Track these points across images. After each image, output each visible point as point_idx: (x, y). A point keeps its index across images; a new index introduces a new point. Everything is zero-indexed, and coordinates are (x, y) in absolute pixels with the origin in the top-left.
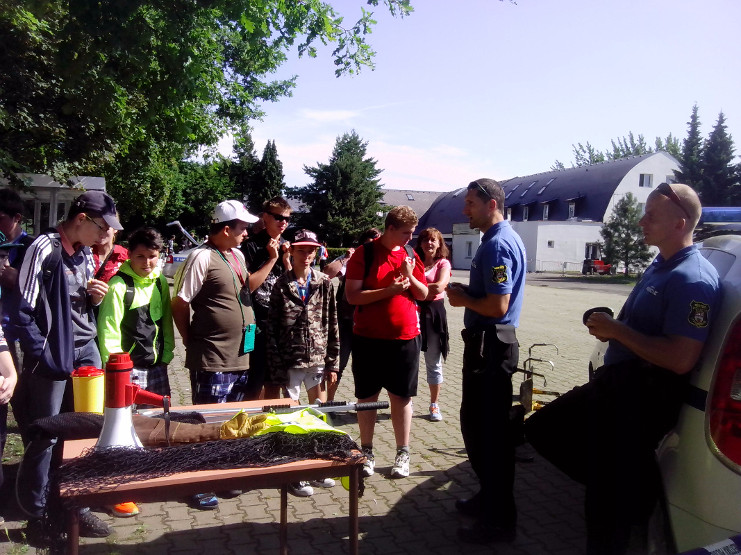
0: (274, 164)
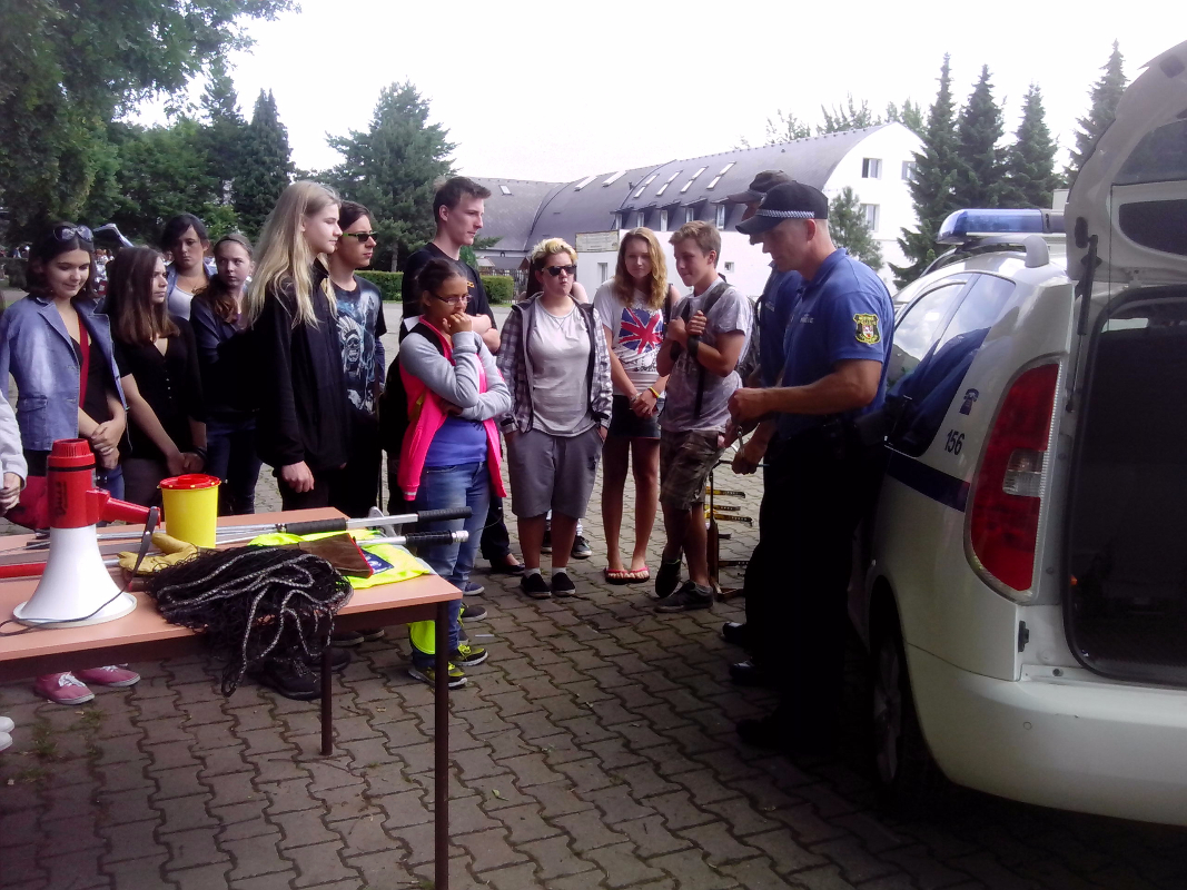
0: (273, 129)
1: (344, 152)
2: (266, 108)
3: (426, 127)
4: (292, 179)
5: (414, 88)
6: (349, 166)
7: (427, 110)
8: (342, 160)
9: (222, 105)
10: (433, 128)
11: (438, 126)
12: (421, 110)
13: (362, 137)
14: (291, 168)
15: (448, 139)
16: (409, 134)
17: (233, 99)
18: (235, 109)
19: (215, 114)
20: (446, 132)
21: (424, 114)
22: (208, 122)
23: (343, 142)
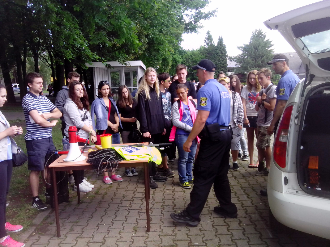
1: (242, 50)
2: (221, 41)
3: (265, 40)
4: (227, 59)
5: (261, 30)
6: (243, 54)
7: (265, 35)
8: (241, 52)
9: (209, 42)
10: (267, 41)
11: (268, 40)
12: (264, 36)
13: (247, 46)
14: (227, 56)
15: (272, 43)
16: (260, 43)
17: (212, 40)
18: (213, 42)
19: (208, 44)
20: (271, 41)
21: (265, 37)
22: (206, 47)
23: (241, 48)
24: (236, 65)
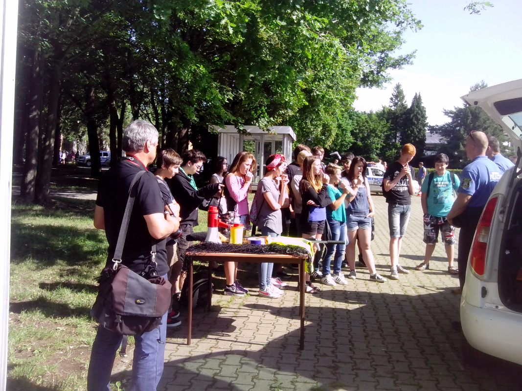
0: (419, 109)
1: (451, 117)
2: (417, 100)
4: (427, 130)
6: (452, 123)
9: (399, 101)
13: (460, 110)
14: (425, 125)
17: (403, 98)
18: (404, 101)
19: (396, 104)
22: (393, 108)
23: (451, 112)
24: (441, 139)
